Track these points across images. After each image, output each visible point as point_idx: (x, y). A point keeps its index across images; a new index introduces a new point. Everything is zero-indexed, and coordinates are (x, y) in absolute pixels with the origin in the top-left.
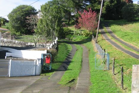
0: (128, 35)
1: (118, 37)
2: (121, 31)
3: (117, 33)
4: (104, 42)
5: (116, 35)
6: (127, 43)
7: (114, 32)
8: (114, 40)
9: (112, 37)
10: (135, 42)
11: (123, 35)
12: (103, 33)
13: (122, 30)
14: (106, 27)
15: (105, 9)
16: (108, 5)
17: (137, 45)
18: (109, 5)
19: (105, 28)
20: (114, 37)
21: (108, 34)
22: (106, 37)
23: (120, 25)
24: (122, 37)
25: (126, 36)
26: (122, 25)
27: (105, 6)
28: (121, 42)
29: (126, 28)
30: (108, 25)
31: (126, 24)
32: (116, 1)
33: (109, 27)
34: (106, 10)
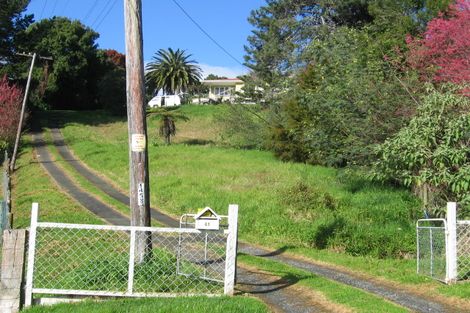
0: (102, 152)
1: (76, 157)
2: (90, 141)
3: (76, 145)
4: (34, 169)
5: (72, 152)
6: (95, 172)
7: (70, 141)
8: (60, 165)
9: (61, 157)
10: (114, 169)
11: (90, 152)
12: (39, 144)
13: (93, 137)
14: (51, 127)
15: (54, 80)
16: (64, 68)
17: (115, 180)
18: (67, 69)
19: (49, 130)
20: (65, 156)
21: (53, 147)
22: (44, 155)
23: (91, 125)
24: (87, 156)
25: (97, 153)
26: (96, 125)
27: (55, 71)
28: (80, 170)
29: (105, 132)
30: (57, 123)
31: (106, 122)
32: (85, 60)
33: (61, 130)
34: (57, 83)
